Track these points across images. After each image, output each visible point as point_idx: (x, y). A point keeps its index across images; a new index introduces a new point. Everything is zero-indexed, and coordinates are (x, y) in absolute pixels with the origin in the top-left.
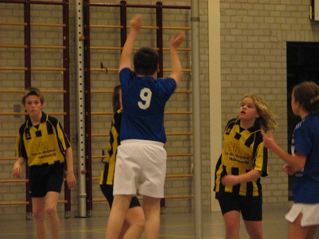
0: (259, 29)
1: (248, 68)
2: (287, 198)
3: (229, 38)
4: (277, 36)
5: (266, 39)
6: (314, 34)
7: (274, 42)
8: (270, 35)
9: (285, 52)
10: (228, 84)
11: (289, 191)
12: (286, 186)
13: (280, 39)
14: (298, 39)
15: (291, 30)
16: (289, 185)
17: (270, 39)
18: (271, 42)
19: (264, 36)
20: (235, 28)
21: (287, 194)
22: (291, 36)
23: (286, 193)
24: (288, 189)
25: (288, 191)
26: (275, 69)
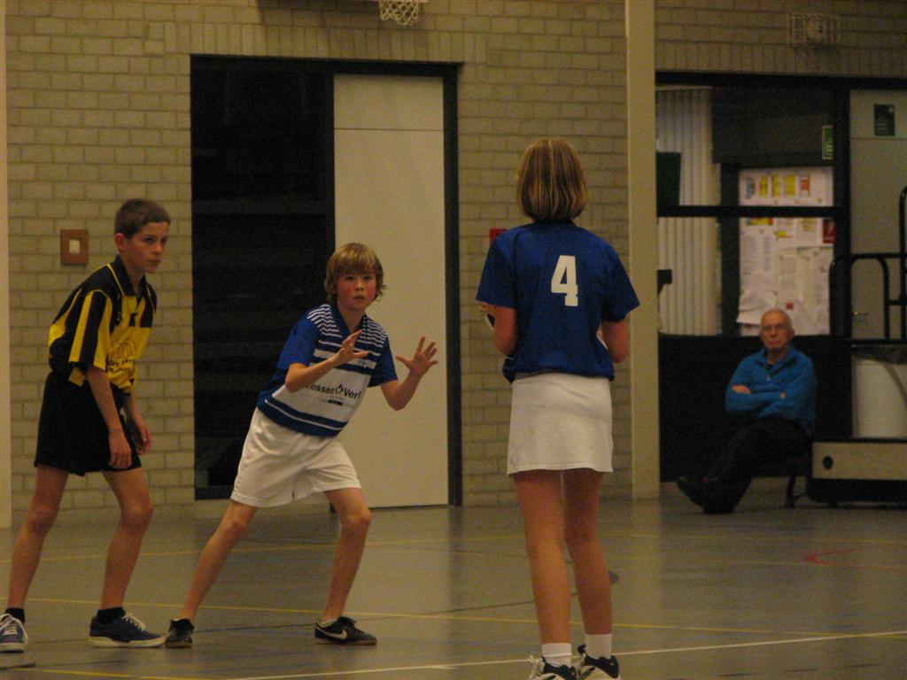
0: (112, 19)
1: (83, 126)
2: (191, 493)
3: (29, 43)
4: (162, 40)
5: (134, 47)
6: (267, 32)
7: (153, 56)
8: (145, 36)
9: (185, 84)
10: (27, 171)
11: (195, 474)
12: (189, 459)
13: (172, 47)
14: (222, 50)
15: (204, 22)
16: (197, 456)
17: (143, 45)
18: (146, 55)
19: (128, 37)
20: (48, 16)
21: (193, 482)
22: (204, 42)
23: (190, 477)
24: (195, 468)
25: (193, 472)
26: (160, 130)
